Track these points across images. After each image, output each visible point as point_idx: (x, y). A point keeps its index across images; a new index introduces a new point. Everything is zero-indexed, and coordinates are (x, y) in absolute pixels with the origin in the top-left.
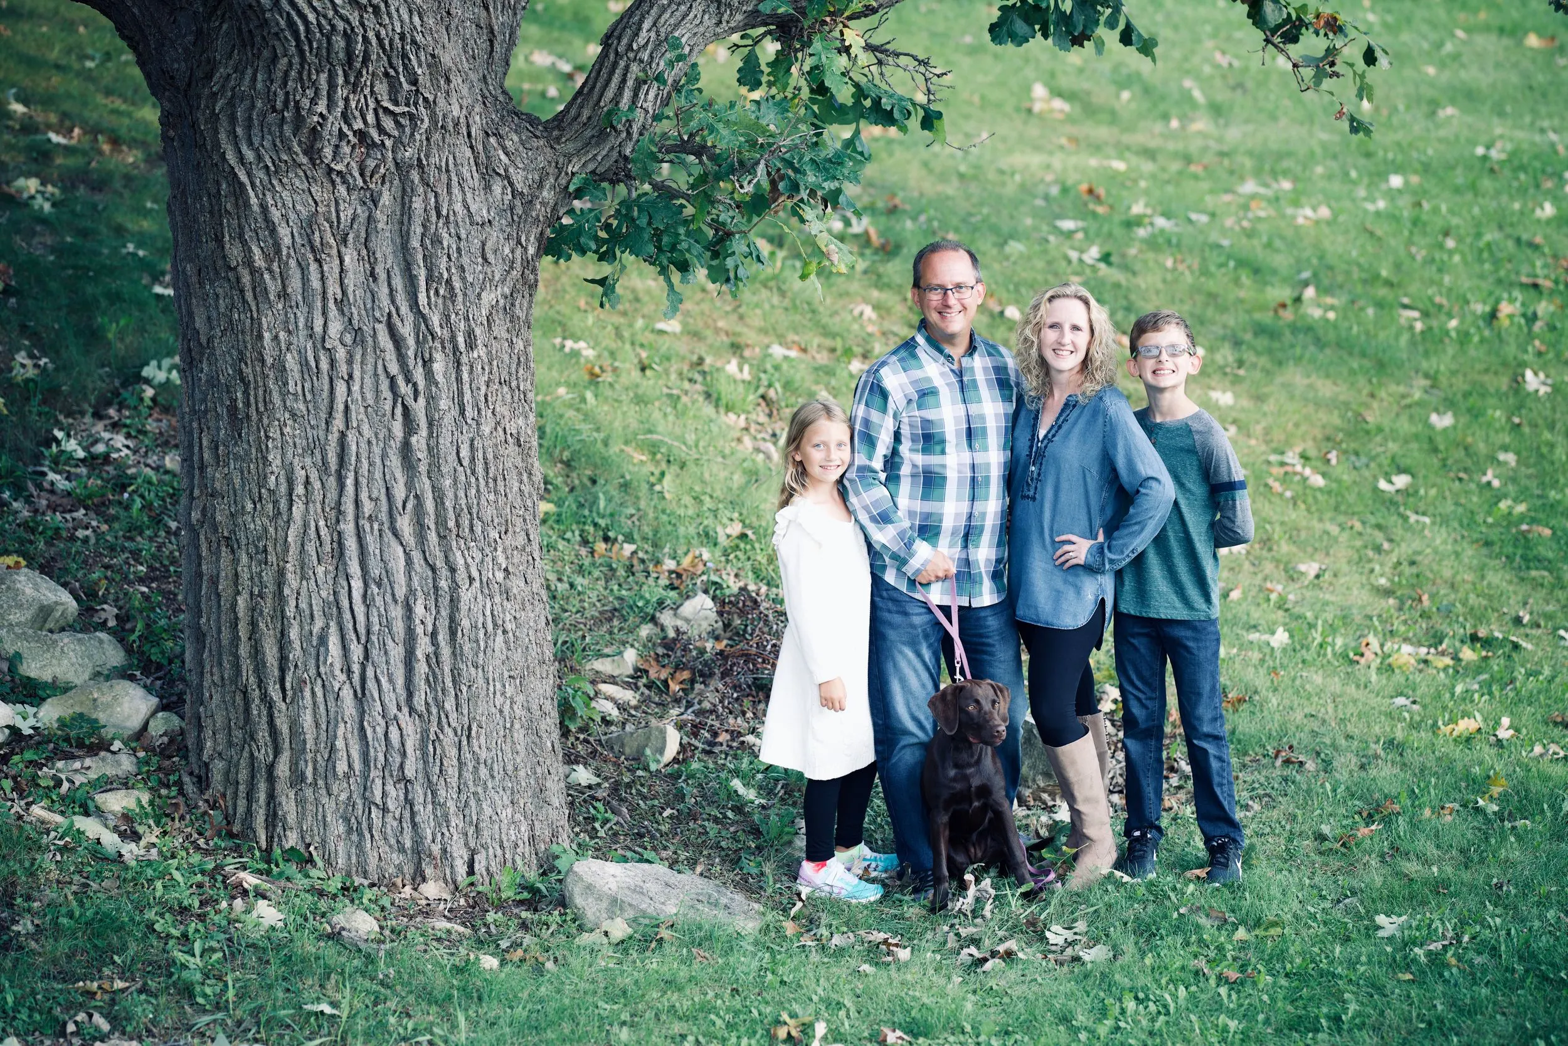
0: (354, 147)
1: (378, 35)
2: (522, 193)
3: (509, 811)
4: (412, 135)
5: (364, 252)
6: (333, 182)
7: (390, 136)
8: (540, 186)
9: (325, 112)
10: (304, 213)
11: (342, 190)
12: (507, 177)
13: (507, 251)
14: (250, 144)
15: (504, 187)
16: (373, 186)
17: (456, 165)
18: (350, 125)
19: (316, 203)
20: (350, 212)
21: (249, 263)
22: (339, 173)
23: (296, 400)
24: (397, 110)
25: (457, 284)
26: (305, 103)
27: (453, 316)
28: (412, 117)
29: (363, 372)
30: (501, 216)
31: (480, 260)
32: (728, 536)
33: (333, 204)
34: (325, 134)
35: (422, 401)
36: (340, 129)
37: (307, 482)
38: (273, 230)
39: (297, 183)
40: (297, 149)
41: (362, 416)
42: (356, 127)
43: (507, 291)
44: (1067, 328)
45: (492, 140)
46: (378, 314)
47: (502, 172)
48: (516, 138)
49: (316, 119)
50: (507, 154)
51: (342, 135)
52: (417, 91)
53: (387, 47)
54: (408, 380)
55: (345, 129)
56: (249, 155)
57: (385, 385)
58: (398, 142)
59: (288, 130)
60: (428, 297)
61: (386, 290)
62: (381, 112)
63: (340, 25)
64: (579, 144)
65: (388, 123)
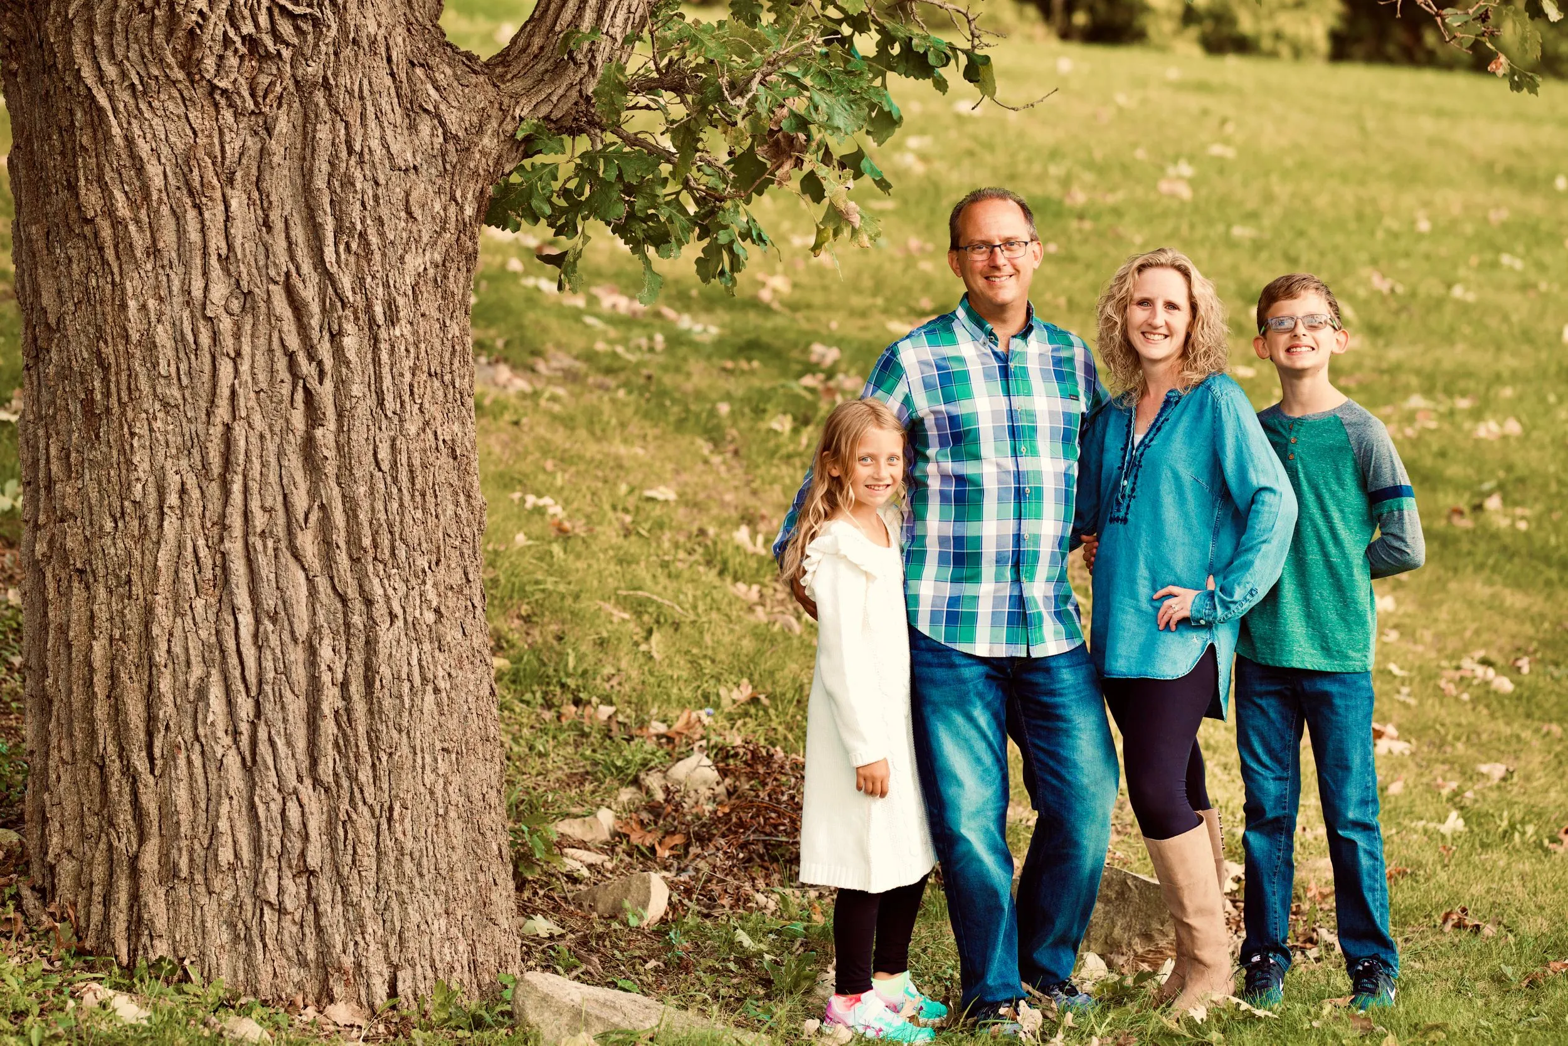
0: (242, 58)
2: (456, 137)
3: (443, 922)
4: (316, 45)
5: (255, 195)
6: (216, 105)
7: (288, 45)
8: (480, 131)
9: (206, 9)
10: (180, 146)
11: (228, 115)
12: (438, 116)
13: (437, 207)
14: (112, 56)
15: (434, 128)
16: (266, 110)
17: (372, 93)
18: (237, 29)
19: (195, 133)
20: (238, 144)
21: (110, 212)
22: (224, 92)
23: (169, 385)
24: (298, 10)
25: (374, 240)
27: (369, 279)
28: (316, 22)
29: (254, 347)
30: (429, 164)
31: (403, 214)
32: (734, 702)
33: (216, 134)
34: (206, 38)
35: (328, 384)
36: (225, 33)
37: (183, 491)
38: (140, 170)
39: (171, 106)
40: (170, 59)
41: (252, 403)
42: (245, 31)
43: (438, 258)
44: (1160, 305)
45: (419, 71)
46: (272, 273)
47: (431, 108)
48: (449, 71)
49: (194, 17)
50: (437, 89)
51: (227, 41)
54: (311, 358)
55: (231, 33)
56: (111, 72)
57: (281, 364)
58: (298, 52)
59: (159, 34)
60: (337, 253)
61: (284, 244)
62: (276, 11)
64: (529, 82)
65: (286, 28)
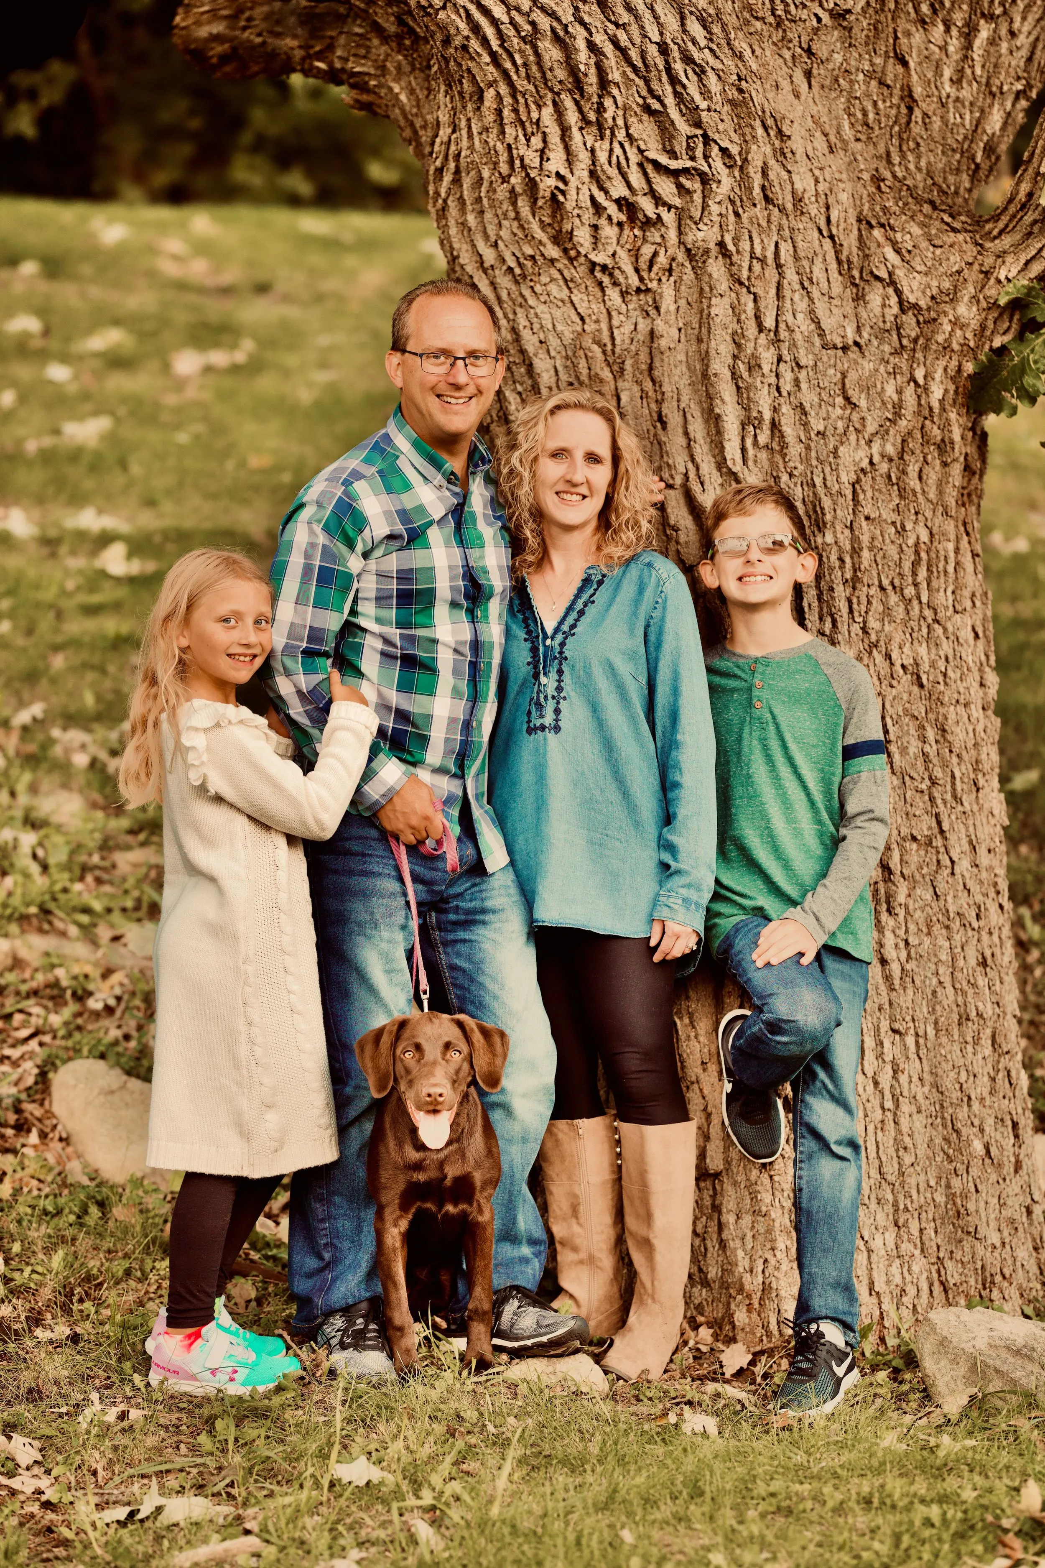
0: (620, 224)
1: (615, 42)
2: (915, 306)
4: (705, 207)
5: (648, 385)
6: (600, 284)
7: (670, 207)
8: (953, 297)
9: (563, 172)
10: (568, 336)
11: (613, 294)
12: (893, 283)
13: (890, 391)
14: (487, 237)
15: (887, 297)
16: (653, 285)
17: (796, 258)
18: (606, 192)
19: (582, 319)
20: (628, 327)
22: (604, 268)
24: (674, 165)
25: (789, 430)
26: (532, 158)
27: (785, 478)
28: (705, 180)
30: (882, 341)
31: (840, 400)
33: (604, 317)
34: (569, 205)
36: (592, 198)
38: (530, 367)
39: (553, 289)
40: (539, 234)
42: (615, 195)
43: (890, 450)
45: (877, 233)
47: (884, 274)
48: (916, 230)
49: (552, 182)
50: (898, 251)
51: (598, 209)
52: (705, 136)
53: (640, 64)
55: (600, 197)
56: (489, 255)
58: (682, 215)
59: (523, 206)
60: (743, 448)
61: (682, 441)
62: (649, 168)
63: (544, 23)
64: (1017, 236)
65: (665, 187)
